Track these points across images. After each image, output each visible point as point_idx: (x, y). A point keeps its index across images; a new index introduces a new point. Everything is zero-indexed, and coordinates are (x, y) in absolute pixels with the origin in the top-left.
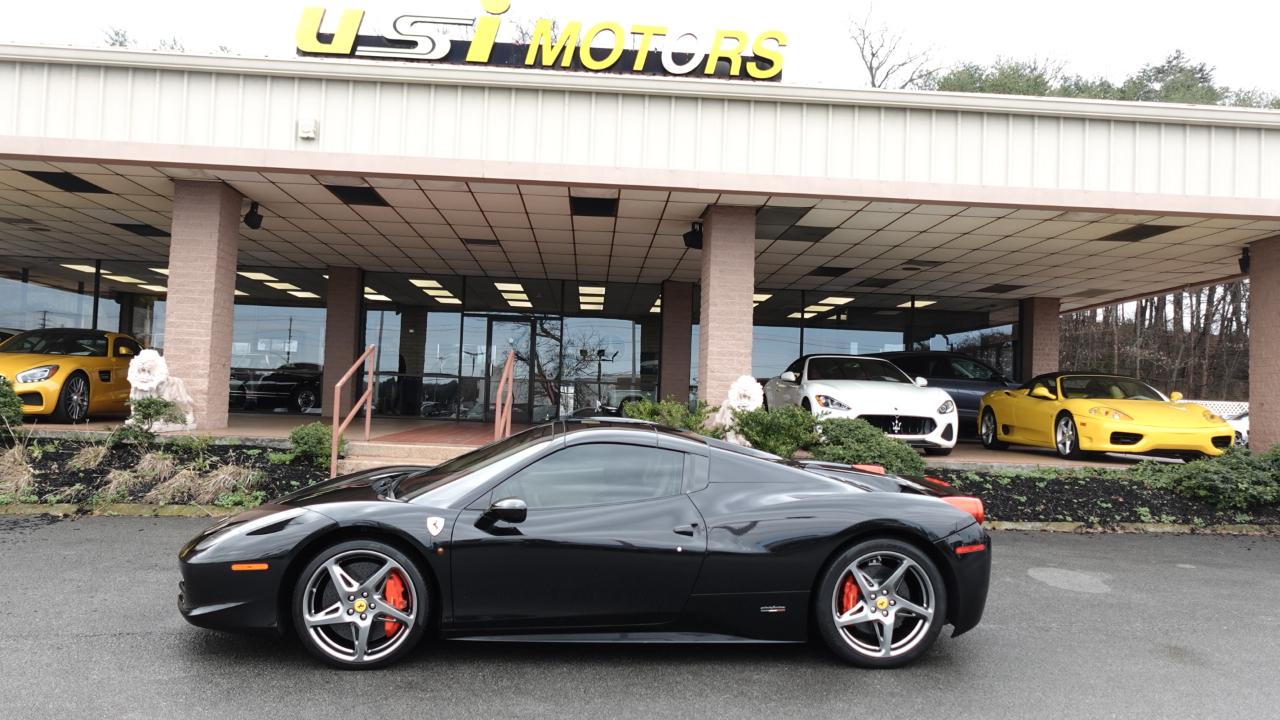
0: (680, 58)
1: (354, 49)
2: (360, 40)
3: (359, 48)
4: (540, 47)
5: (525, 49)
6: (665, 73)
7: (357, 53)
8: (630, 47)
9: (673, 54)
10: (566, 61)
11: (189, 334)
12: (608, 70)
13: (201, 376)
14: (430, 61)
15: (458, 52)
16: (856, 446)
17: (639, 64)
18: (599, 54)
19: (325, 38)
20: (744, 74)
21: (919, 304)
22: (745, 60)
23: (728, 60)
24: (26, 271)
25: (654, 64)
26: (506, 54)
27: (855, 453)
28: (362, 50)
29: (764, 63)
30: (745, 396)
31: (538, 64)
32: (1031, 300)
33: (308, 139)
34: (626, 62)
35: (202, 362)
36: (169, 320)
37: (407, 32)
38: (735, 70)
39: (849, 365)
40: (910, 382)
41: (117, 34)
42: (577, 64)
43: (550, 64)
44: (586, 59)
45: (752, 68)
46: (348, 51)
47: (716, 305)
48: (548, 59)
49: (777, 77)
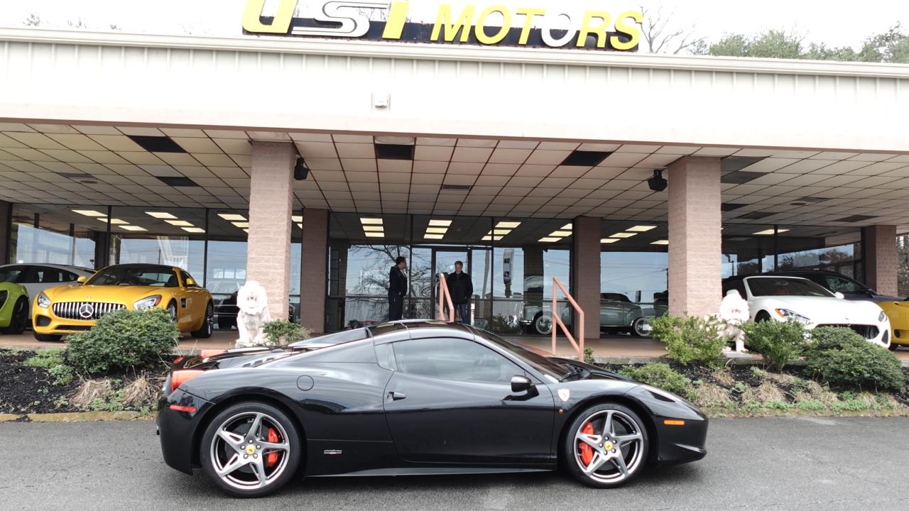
0: (557, 34)
1: (290, 29)
2: (295, 22)
3: (295, 28)
4: (443, 26)
5: (429, 28)
6: (544, 45)
7: (293, 33)
8: (515, 26)
9: (551, 30)
10: (464, 37)
11: (266, 267)
12: (498, 44)
13: (277, 302)
14: (351, 38)
15: (376, 31)
16: (855, 349)
17: (524, 39)
18: (490, 31)
19: (266, 21)
20: (609, 46)
21: (779, 231)
22: (609, 35)
23: (595, 35)
24: (37, 216)
25: (536, 39)
26: (414, 32)
27: (858, 356)
28: (296, 30)
29: (625, 37)
30: (737, 311)
31: (441, 40)
32: (873, 227)
33: (382, 107)
34: (513, 38)
35: (277, 291)
36: (250, 256)
37: (333, 14)
38: (601, 43)
39: (779, 283)
40: (833, 296)
41: (33, 17)
42: (473, 40)
43: (451, 40)
44: (480, 35)
45: (615, 41)
46: (285, 31)
47: (692, 237)
48: (449, 36)
49: (635, 48)
